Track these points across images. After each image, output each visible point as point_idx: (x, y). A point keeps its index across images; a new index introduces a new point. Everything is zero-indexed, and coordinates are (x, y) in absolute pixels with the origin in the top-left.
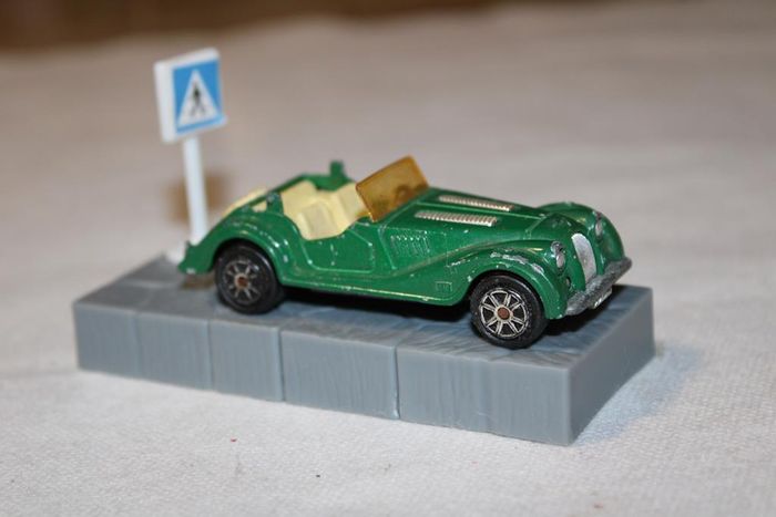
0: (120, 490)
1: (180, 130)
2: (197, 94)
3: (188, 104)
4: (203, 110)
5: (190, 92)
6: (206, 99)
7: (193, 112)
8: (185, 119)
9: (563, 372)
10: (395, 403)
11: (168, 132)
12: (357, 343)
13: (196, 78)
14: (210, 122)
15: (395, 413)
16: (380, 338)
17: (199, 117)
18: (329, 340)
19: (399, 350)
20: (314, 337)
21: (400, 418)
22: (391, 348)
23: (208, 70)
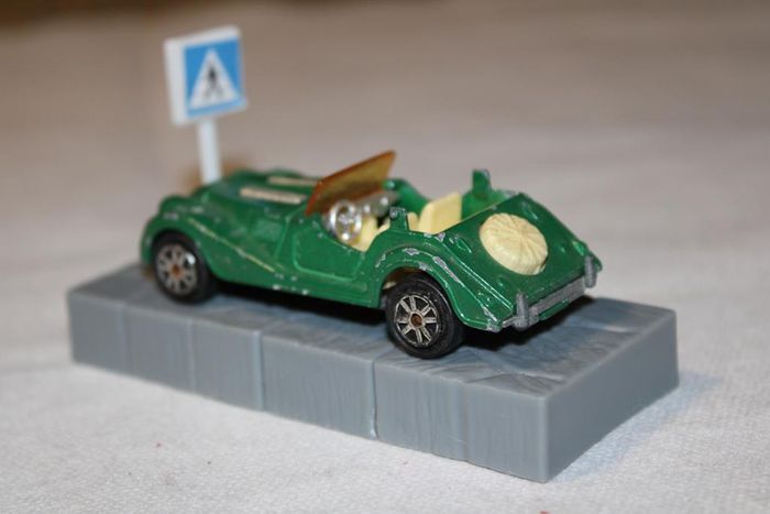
0: (38, 499)
1: (191, 112)
2: (212, 75)
3: (202, 85)
4: (220, 92)
5: (204, 72)
6: (223, 80)
7: (207, 94)
8: (198, 100)
9: (541, 401)
10: (372, 422)
11: (179, 114)
12: (336, 353)
13: (212, 59)
14: (228, 104)
15: (373, 432)
16: (360, 350)
17: (214, 99)
18: (309, 348)
19: (378, 365)
20: (295, 344)
21: (378, 437)
22: (370, 362)
23: (225, 50)
